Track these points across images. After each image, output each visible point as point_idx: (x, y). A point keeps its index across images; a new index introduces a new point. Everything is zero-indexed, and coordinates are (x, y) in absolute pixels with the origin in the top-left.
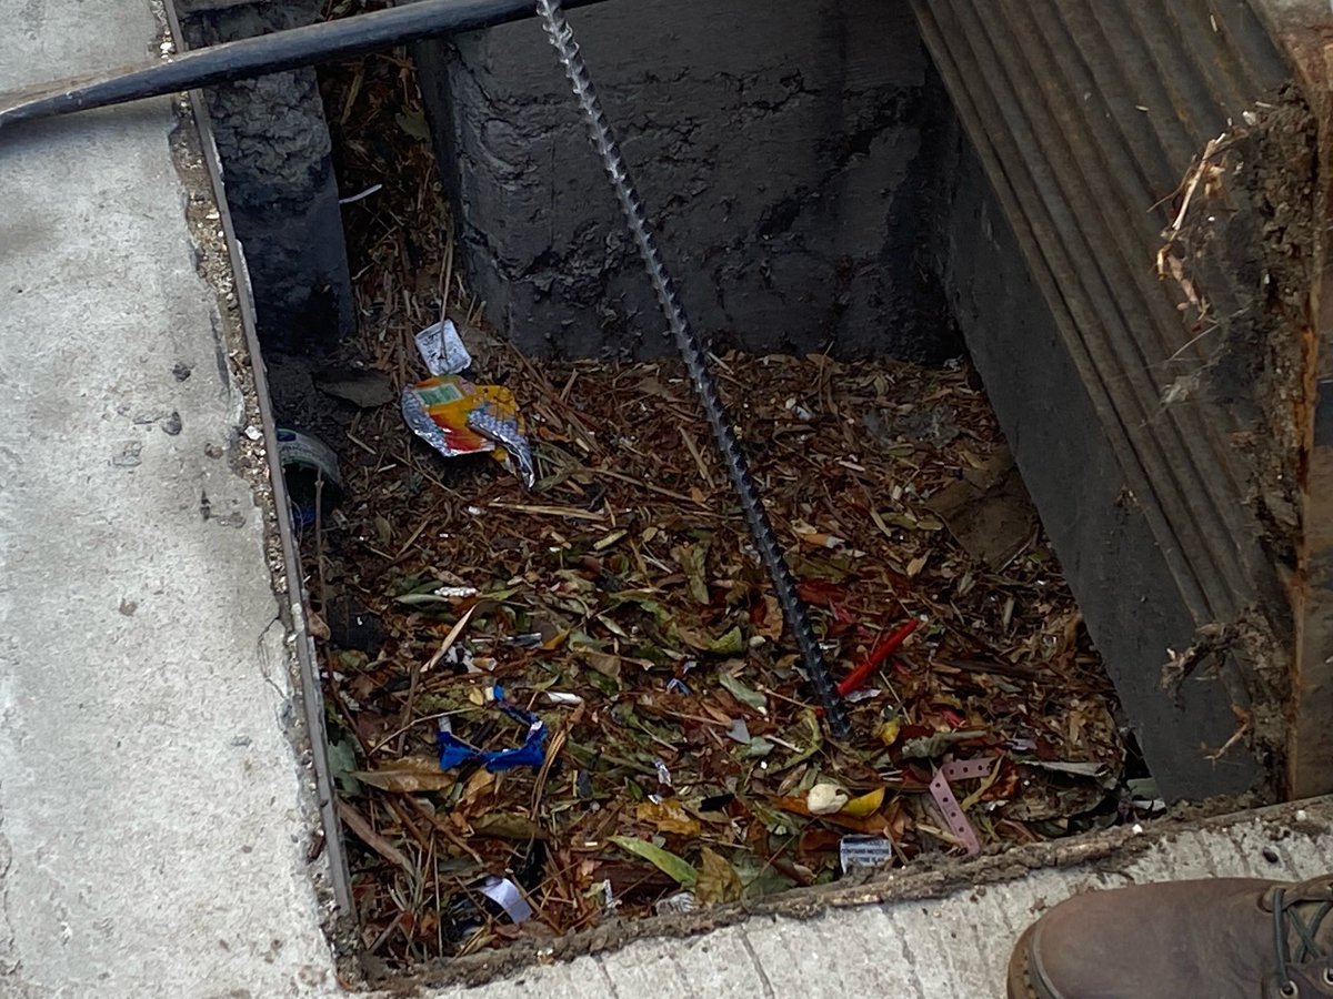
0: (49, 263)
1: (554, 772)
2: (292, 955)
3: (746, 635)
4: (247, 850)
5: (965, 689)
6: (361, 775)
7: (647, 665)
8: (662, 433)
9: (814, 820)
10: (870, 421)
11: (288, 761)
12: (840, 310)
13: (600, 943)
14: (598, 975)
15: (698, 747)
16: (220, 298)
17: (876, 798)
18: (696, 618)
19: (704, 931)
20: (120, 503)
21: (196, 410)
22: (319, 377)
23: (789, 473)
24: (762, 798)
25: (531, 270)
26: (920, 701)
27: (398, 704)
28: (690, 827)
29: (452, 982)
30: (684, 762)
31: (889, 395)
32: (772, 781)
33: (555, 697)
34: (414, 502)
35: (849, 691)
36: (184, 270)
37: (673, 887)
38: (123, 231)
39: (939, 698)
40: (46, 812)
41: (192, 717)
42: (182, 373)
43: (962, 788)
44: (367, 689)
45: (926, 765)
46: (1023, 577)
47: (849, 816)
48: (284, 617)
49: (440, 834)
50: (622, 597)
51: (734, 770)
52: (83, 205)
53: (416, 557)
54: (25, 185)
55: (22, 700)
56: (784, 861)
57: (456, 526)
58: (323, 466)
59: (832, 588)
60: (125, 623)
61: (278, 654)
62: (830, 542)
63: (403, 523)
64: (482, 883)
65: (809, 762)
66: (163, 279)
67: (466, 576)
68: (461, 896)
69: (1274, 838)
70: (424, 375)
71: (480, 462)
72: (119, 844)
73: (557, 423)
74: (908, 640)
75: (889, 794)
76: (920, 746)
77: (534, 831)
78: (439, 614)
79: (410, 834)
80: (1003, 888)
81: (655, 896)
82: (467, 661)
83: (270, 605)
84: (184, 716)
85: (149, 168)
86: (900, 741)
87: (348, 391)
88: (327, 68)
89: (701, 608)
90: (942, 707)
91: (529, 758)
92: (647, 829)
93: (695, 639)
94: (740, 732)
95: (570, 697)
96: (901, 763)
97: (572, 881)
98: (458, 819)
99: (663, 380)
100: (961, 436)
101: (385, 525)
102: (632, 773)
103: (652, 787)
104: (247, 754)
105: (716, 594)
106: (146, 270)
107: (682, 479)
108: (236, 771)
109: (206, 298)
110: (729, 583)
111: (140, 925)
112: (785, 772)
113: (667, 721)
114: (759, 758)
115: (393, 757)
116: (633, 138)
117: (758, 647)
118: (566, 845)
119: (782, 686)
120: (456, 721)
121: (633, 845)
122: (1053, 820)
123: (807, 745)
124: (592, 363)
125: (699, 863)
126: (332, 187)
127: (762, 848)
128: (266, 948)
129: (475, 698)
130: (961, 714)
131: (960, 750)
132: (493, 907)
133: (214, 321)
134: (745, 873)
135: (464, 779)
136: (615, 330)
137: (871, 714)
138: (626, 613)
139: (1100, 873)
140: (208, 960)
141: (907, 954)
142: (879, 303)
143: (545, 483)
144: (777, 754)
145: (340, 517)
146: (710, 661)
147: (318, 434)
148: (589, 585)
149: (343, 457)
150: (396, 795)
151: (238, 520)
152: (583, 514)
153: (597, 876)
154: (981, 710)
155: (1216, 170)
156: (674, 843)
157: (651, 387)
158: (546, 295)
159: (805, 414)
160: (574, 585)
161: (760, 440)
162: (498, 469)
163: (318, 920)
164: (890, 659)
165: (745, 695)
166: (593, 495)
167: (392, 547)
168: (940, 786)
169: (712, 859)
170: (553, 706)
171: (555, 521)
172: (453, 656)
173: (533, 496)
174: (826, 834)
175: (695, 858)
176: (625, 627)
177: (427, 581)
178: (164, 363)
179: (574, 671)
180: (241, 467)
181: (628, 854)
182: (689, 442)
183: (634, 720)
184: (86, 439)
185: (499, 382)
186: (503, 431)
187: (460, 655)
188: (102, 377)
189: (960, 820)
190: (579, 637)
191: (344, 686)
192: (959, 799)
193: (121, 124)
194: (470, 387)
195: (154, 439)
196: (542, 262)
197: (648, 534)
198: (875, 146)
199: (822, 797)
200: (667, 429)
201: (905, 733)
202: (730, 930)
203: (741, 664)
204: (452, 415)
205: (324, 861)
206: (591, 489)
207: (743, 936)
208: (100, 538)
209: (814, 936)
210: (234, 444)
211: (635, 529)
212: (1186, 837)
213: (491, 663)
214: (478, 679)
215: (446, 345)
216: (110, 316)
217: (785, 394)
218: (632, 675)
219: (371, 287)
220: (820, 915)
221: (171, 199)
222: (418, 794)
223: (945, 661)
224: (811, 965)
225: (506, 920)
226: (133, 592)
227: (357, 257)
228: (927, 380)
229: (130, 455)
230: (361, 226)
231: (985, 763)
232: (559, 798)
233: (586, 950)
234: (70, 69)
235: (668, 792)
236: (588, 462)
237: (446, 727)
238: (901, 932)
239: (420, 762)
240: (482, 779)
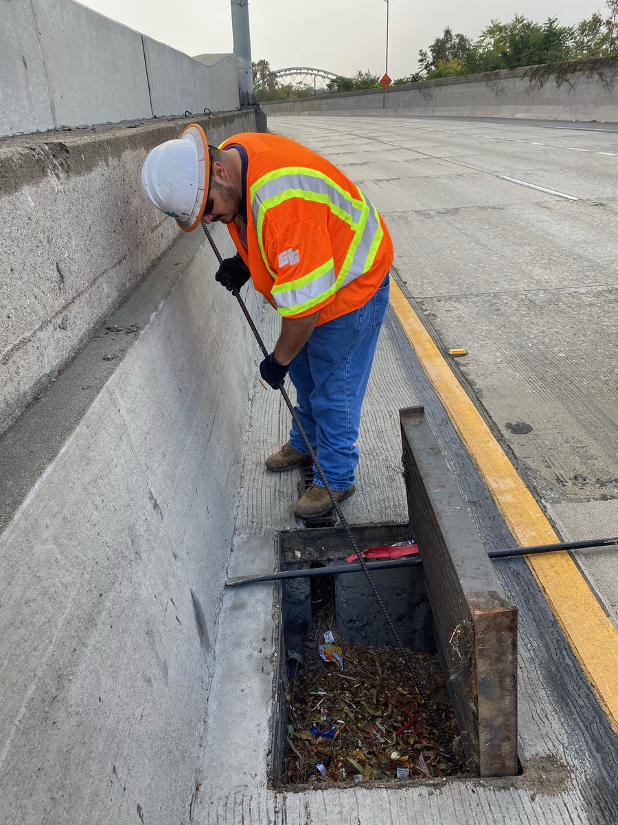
0: (244, 612)
1: (336, 739)
2: (258, 778)
3: (383, 713)
4: (254, 751)
5: (431, 733)
6: (294, 733)
7: (360, 717)
8: (372, 663)
9: (392, 761)
10: (418, 666)
11: (267, 731)
12: (412, 639)
13: (323, 787)
14: (322, 795)
15: (369, 738)
16: (276, 624)
17: (407, 757)
18: (373, 707)
19: (346, 788)
20: (247, 667)
21: (266, 648)
22: (302, 640)
23: (398, 675)
24: (381, 753)
25: (348, 623)
26: (420, 735)
27: (305, 718)
28: (364, 758)
29: (290, 791)
30: (365, 742)
31: (422, 660)
32: (384, 749)
33: (339, 721)
34: (317, 670)
35: (404, 730)
36: (269, 618)
37: (358, 772)
38: (260, 607)
39: (425, 735)
40: (216, 735)
41: (250, 717)
42: (264, 640)
43: (426, 758)
44: (299, 713)
45: (419, 751)
46: (447, 707)
47: (400, 761)
48: (273, 697)
49: (309, 751)
50: (357, 699)
51: (376, 745)
52: (254, 601)
53: (315, 684)
54: (243, 596)
55: (217, 708)
56: (384, 770)
57: (325, 677)
58: (299, 660)
59: (404, 704)
60: (241, 693)
61: (270, 706)
62: (405, 693)
63: (314, 675)
64: (316, 764)
65: (393, 746)
66: (265, 619)
67: (325, 689)
68: (311, 767)
69: (475, 786)
70: (324, 642)
71: (333, 663)
72: (229, 745)
73: (350, 656)
74: (419, 719)
75: (410, 757)
76: (418, 746)
77: (329, 753)
78: (318, 698)
79: (303, 750)
80: (413, 789)
81: (354, 774)
82: (322, 710)
83: (271, 694)
84: (248, 717)
85: (268, 595)
86: (414, 744)
87: (309, 644)
88: (313, 578)
89: (374, 704)
90: (425, 737)
91: (330, 736)
92: (354, 757)
93: (372, 712)
94: (378, 736)
95: (342, 722)
96: (414, 750)
97: (336, 767)
98: (314, 747)
99: (374, 650)
100: (437, 672)
101: (310, 675)
102: (353, 743)
103: (357, 746)
104: (259, 728)
105: (378, 701)
106: (262, 616)
107: (375, 673)
108: (256, 731)
109: (273, 624)
110: (381, 699)
111: (229, 765)
112: (387, 748)
113: (363, 731)
114: (382, 743)
115: (302, 730)
116: (370, 597)
117: (386, 716)
118: (336, 758)
119: (390, 727)
120: (317, 723)
121: (351, 761)
122: (447, 770)
123: (393, 742)
124: (359, 644)
125: (364, 768)
126: (310, 599)
127: (379, 766)
128: (253, 775)
129: (322, 719)
130: (429, 739)
131: (428, 748)
132: (318, 771)
133: (273, 629)
134: (375, 772)
135: (316, 738)
136: (365, 637)
137: (408, 736)
138: (357, 703)
139: (435, 788)
140: (241, 776)
141: (389, 802)
142: (421, 639)
143: (346, 670)
144: (386, 743)
145: (301, 672)
146: (374, 718)
147: (300, 653)
148: (350, 695)
149: (305, 659)
150: (301, 739)
151: (268, 674)
152: (352, 679)
153: (342, 767)
154: (433, 739)
155: (459, 631)
156: (360, 762)
157: (371, 651)
158: (351, 628)
159: (404, 662)
160: (347, 695)
161: (393, 667)
162: (336, 666)
163: (266, 770)
164: (415, 723)
165: (381, 727)
166: (355, 674)
167: (311, 680)
168: (421, 758)
169: (368, 767)
170: (338, 723)
171: (346, 680)
172: (319, 708)
173: (342, 673)
174: (394, 765)
175: (364, 766)
176: (357, 707)
177: (317, 690)
178: (261, 637)
179: (344, 715)
180: (272, 662)
181: (350, 763)
182: (378, 665)
183: (356, 729)
184: (242, 651)
185: (339, 646)
186: (338, 658)
187: (321, 708)
188: (248, 639)
189: (425, 767)
190: (346, 708)
191: (295, 711)
192: (425, 761)
193: (264, 585)
194: (333, 647)
195: (256, 653)
196: (350, 621)
197: (366, 685)
198: (420, 605)
199: (394, 755)
200: (374, 661)
201: (415, 742)
202: (352, 789)
203: (381, 719)
204: (329, 653)
205: (270, 757)
206: (355, 673)
207: (354, 791)
208: (241, 674)
209: (369, 793)
210: (271, 657)
211: (363, 683)
212: (455, 783)
213: (327, 711)
214: (323, 714)
215: (330, 636)
216: (253, 626)
217: (399, 657)
218: (357, 718)
219: (316, 621)
220: (372, 788)
221: (271, 602)
222: (306, 740)
223: (427, 726)
224: (368, 801)
225: (320, 774)
226: (244, 687)
227: (313, 615)
228: (431, 658)
229: (250, 656)
230: (315, 609)
231: (433, 753)
232: (336, 746)
233: (320, 788)
234: (257, 573)
235: (360, 748)
236: (355, 667)
237: (315, 725)
238: (389, 796)
239: (308, 732)
240: (320, 739)
